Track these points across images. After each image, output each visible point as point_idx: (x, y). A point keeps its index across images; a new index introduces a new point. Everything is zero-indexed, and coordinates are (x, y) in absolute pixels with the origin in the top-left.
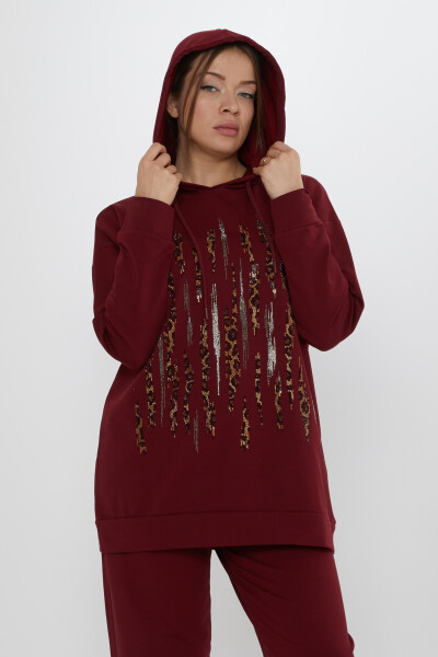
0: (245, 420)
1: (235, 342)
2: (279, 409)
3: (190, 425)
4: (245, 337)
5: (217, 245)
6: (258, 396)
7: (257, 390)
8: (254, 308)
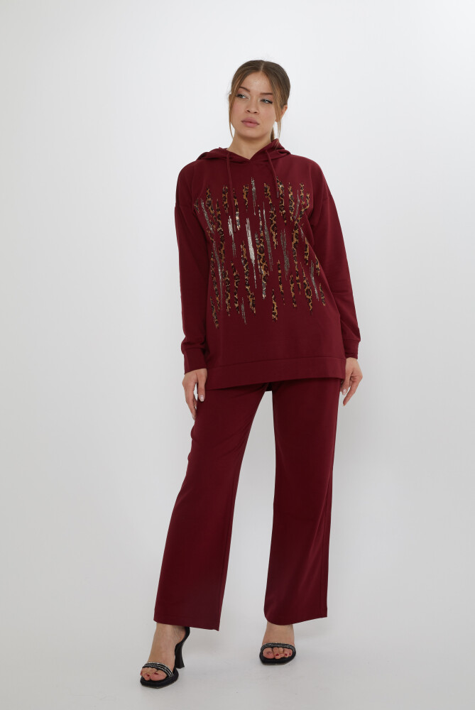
0: (274, 303)
1: (264, 255)
2: (293, 294)
3: (239, 308)
4: (270, 251)
5: (249, 193)
6: (281, 287)
7: (280, 283)
8: (274, 233)
